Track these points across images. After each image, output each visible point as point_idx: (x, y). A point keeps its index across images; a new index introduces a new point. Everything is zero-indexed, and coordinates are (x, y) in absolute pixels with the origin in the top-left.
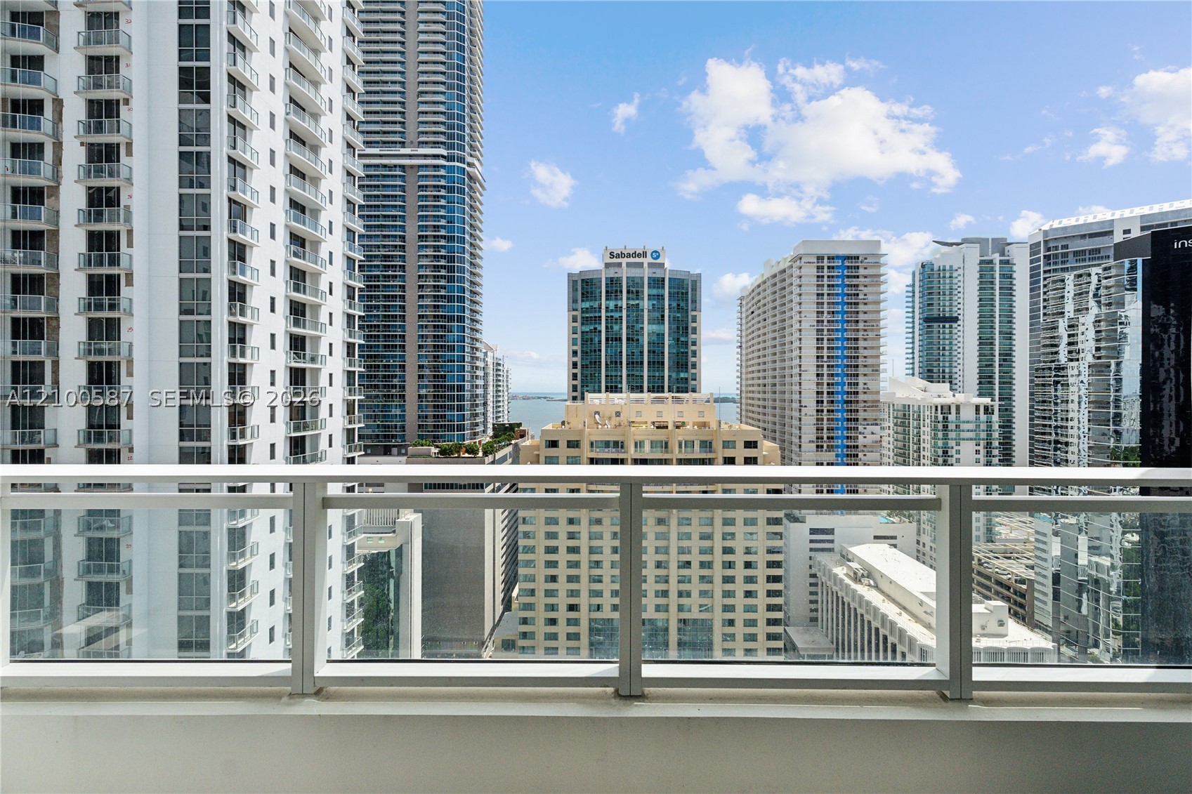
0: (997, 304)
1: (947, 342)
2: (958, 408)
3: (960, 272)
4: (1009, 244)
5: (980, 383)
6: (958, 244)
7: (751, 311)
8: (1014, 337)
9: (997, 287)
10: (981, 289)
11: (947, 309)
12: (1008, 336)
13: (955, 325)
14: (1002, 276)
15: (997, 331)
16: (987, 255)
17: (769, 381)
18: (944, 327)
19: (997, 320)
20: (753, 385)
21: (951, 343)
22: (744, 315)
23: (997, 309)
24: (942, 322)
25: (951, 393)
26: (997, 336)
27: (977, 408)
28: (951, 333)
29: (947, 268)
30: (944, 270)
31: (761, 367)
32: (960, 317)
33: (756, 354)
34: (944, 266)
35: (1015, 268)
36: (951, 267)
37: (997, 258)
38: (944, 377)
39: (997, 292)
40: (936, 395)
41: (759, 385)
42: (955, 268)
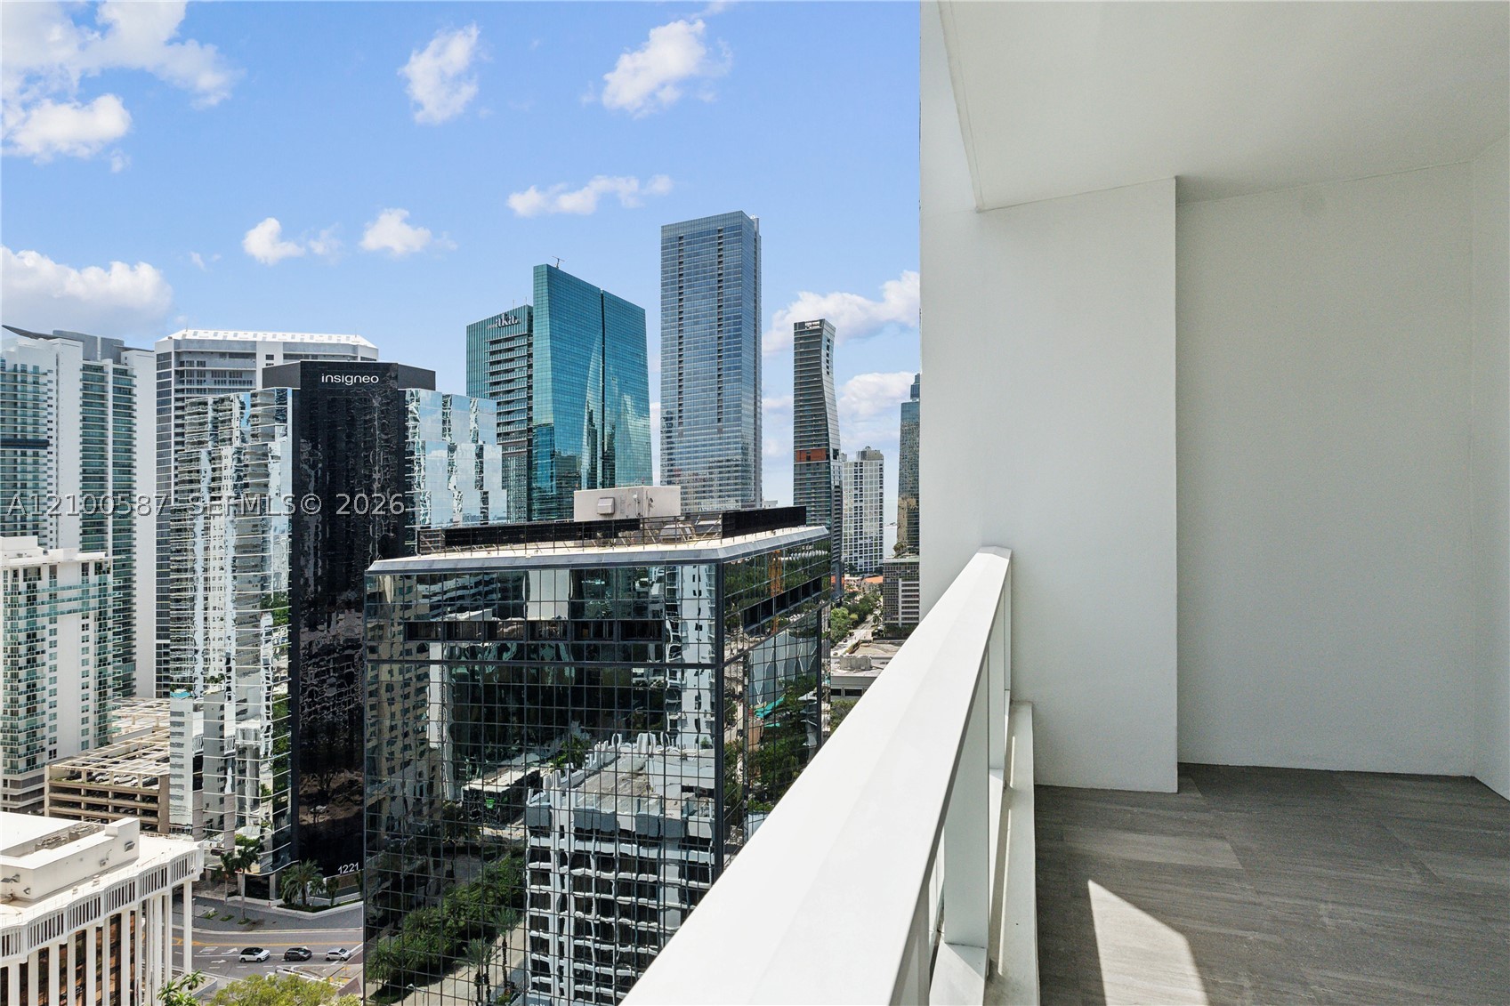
0: (110, 425)
1: (30, 476)
2: (53, 570)
3: (52, 377)
4: (127, 349)
5: (84, 532)
6: (47, 337)
8: (134, 471)
9: (110, 403)
10: (85, 404)
11: (30, 428)
12: (126, 468)
13: (42, 452)
14: (117, 390)
15: (110, 462)
16: (95, 359)
18: (24, 454)
19: (110, 447)
21: (36, 478)
23: (110, 433)
24: (20, 447)
25: (41, 549)
26: (110, 469)
27: (85, 567)
28: (36, 462)
29: (30, 369)
30: (24, 371)
32: (51, 441)
34: (24, 366)
35: (135, 382)
36: (36, 368)
37: (109, 364)
38: (24, 527)
39: (110, 410)
40: (14, 554)
42: (42, 369)
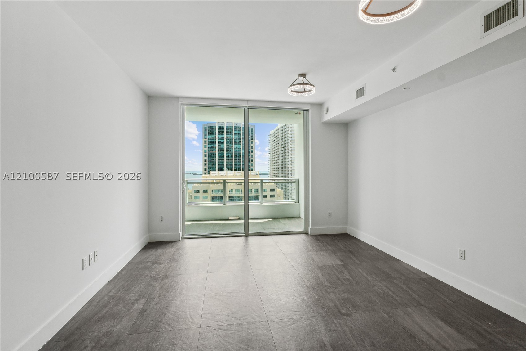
7: (274, 140)
17: (280, 166)
20: (274, 168)
22: (271, 142)
31: (277, 161)
33: (276, 156)
41: (277, 168)
